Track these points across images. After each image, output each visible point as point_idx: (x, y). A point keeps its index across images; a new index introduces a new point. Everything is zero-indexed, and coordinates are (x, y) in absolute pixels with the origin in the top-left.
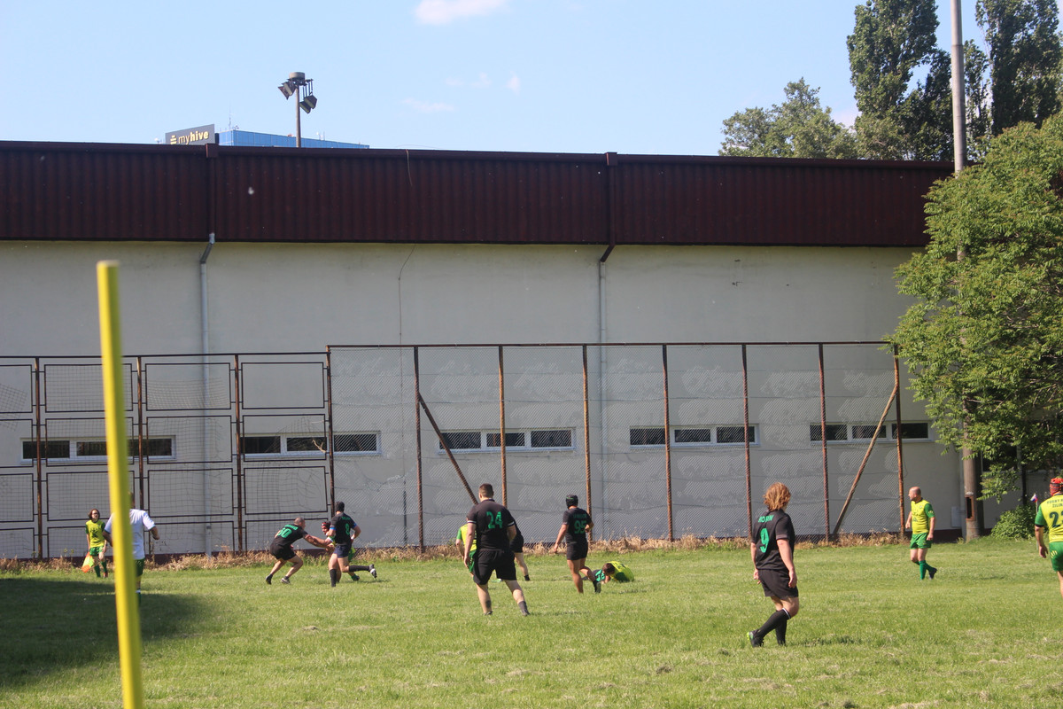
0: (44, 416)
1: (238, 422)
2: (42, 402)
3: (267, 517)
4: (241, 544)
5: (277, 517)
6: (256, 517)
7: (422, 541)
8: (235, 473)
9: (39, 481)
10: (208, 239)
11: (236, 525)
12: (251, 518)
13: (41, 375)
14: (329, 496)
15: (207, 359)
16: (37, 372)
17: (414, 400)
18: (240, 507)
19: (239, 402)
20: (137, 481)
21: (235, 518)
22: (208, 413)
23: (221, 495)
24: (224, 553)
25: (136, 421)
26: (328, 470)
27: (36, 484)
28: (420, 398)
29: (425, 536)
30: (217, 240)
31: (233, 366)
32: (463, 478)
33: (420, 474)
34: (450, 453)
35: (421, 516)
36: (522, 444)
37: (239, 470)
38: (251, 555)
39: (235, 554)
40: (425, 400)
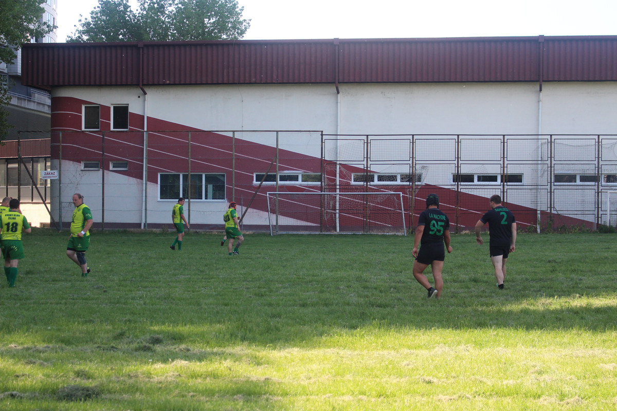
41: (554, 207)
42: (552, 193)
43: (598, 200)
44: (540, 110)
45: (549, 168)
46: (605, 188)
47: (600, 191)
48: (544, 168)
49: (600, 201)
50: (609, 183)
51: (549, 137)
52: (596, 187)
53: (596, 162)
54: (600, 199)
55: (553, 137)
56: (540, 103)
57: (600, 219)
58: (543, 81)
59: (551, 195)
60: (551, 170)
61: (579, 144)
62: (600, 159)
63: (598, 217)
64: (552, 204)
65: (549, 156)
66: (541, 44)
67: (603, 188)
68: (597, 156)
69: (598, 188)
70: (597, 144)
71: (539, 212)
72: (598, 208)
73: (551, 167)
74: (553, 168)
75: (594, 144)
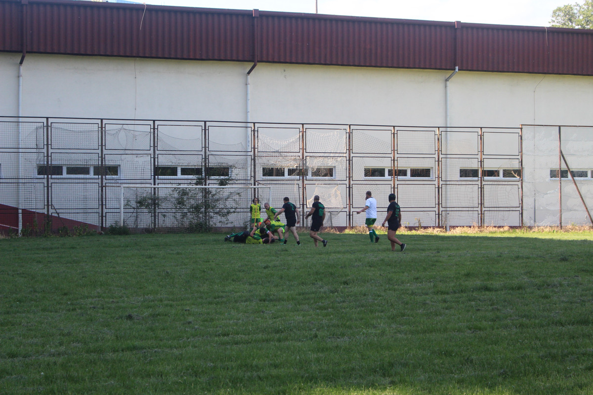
0: (397, 156)
1: (481, 162)
2: (396, 149)
3: (493, 209)
4: (481, 222)
5: (498, 209)
6: (488, 209)
7: (561, 223)
8: (480, 187)
9: (394, 188)
10: (455, 69)
11: (480, 212)
12: (486, 209)
13: (396, 135)
14: (520, 200)
15: (449, 129)
16: (394, 134)
17: (558, 153)
18: (481, 204)
19: (482, 152)
20: (437, 189)
21: (479, 209)
22: (449, 156)
23: (473, 197)
24: (474, 226)
25: (437, 160)
26: (520, 187)
27: (392, 189)
28: (561, 152)
29: (563, 221)
30: (459, 70)
31: (480, 133)
32: (579, 192)
33: (561, 190)
34: (574, 180)
35: (561, 211)
36: (586, 176)
37: (481, 186)
38: (485, 227)
39: (479, 227)
40: (564, 153)
41: (52, 205)
42: (50, 188)
43: (102, 196)
44: (21, 87)
45: (46, 158)
46: (110, 181)
47: (104, 185)
48: (40, 158)
49: (104, 197)
50: (114, 176)
51: (45, 120)
52: (100, 180)
53: (99, 151)
54: (104, 195)
55: (50, 120)
56: (21, 78)
57: (104, 218)
58: (28, 52)
59: (48, 189)
60: (48, 159)
61: (82, 130)
62: (104, 147)
63: (102, 216)
64: (50, 201)
65: (46, 143)
66: (25, 7)
67: (108, 181)
68: (100, 144)
69: (102, 181)
70: (100, 129)
71: (20, 211)
72: (102, 205)
73: (48, 156)
74: (50, 158)
75: (97, 130)
